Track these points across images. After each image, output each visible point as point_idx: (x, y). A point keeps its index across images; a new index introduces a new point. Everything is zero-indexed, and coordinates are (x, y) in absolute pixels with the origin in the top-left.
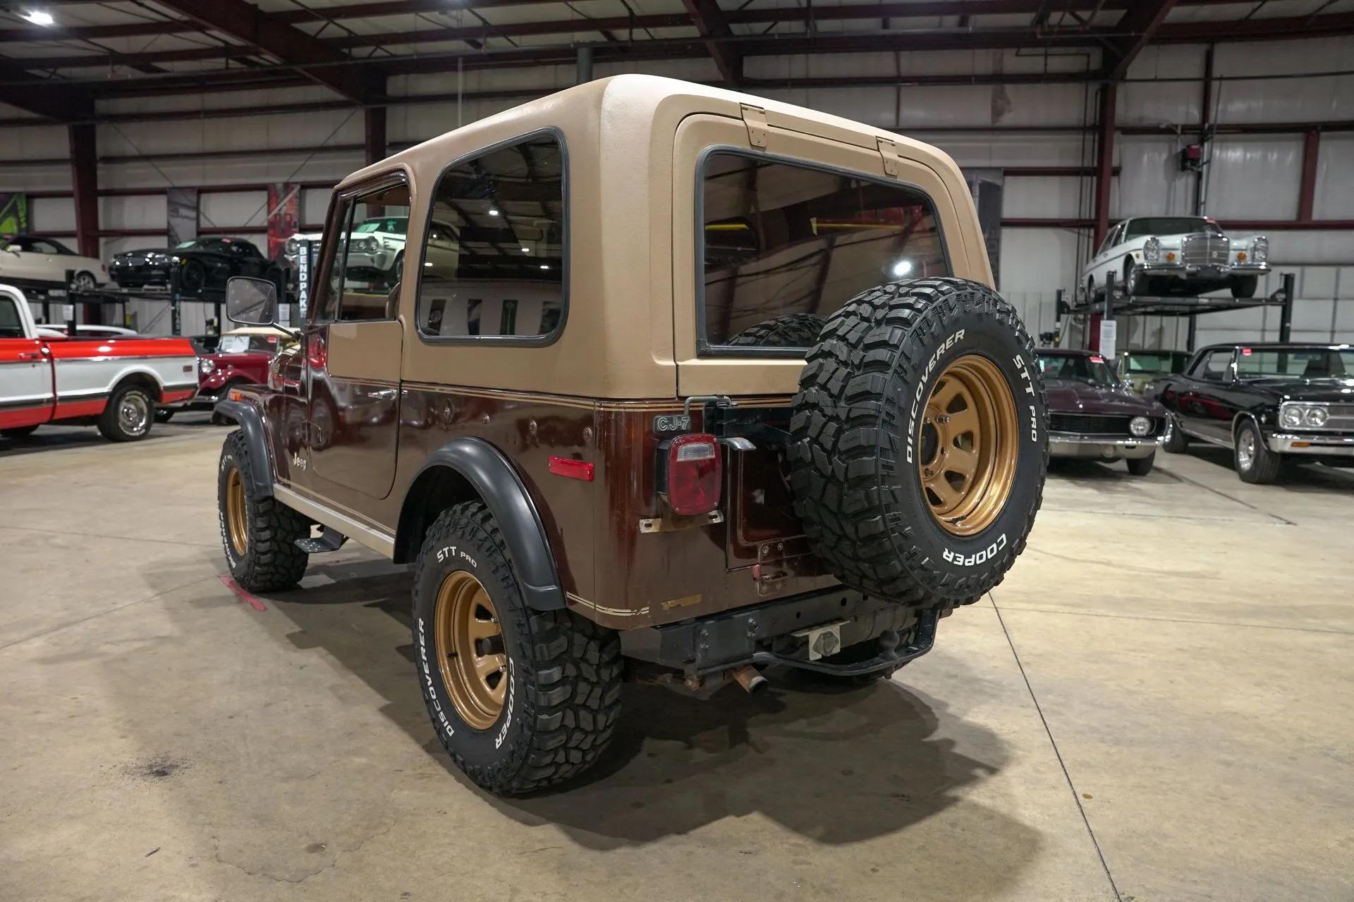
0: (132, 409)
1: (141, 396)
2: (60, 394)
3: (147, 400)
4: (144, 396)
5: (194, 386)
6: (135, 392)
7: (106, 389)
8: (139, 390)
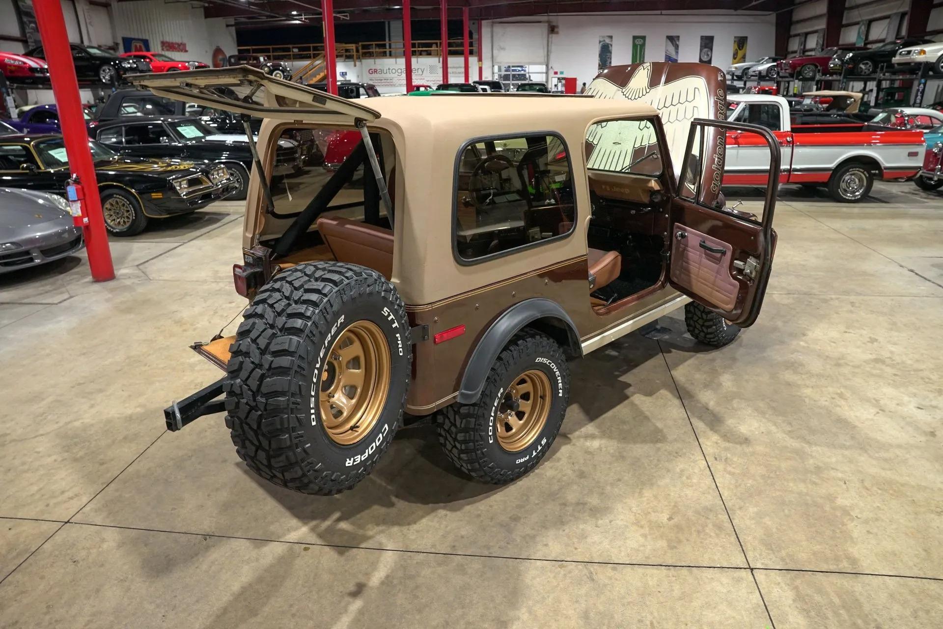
0: (853, 181)
1: (863, 173)
2: (793, 167)
3: (867, 175)
4: (865, 172)
5: (920, 168)
6: (857, 169)
7: (832, 165)
8: (860, 168)
